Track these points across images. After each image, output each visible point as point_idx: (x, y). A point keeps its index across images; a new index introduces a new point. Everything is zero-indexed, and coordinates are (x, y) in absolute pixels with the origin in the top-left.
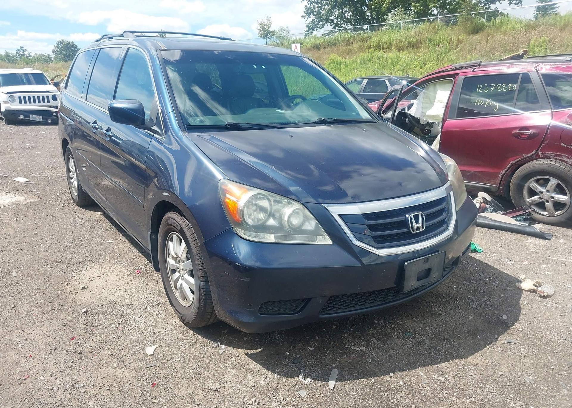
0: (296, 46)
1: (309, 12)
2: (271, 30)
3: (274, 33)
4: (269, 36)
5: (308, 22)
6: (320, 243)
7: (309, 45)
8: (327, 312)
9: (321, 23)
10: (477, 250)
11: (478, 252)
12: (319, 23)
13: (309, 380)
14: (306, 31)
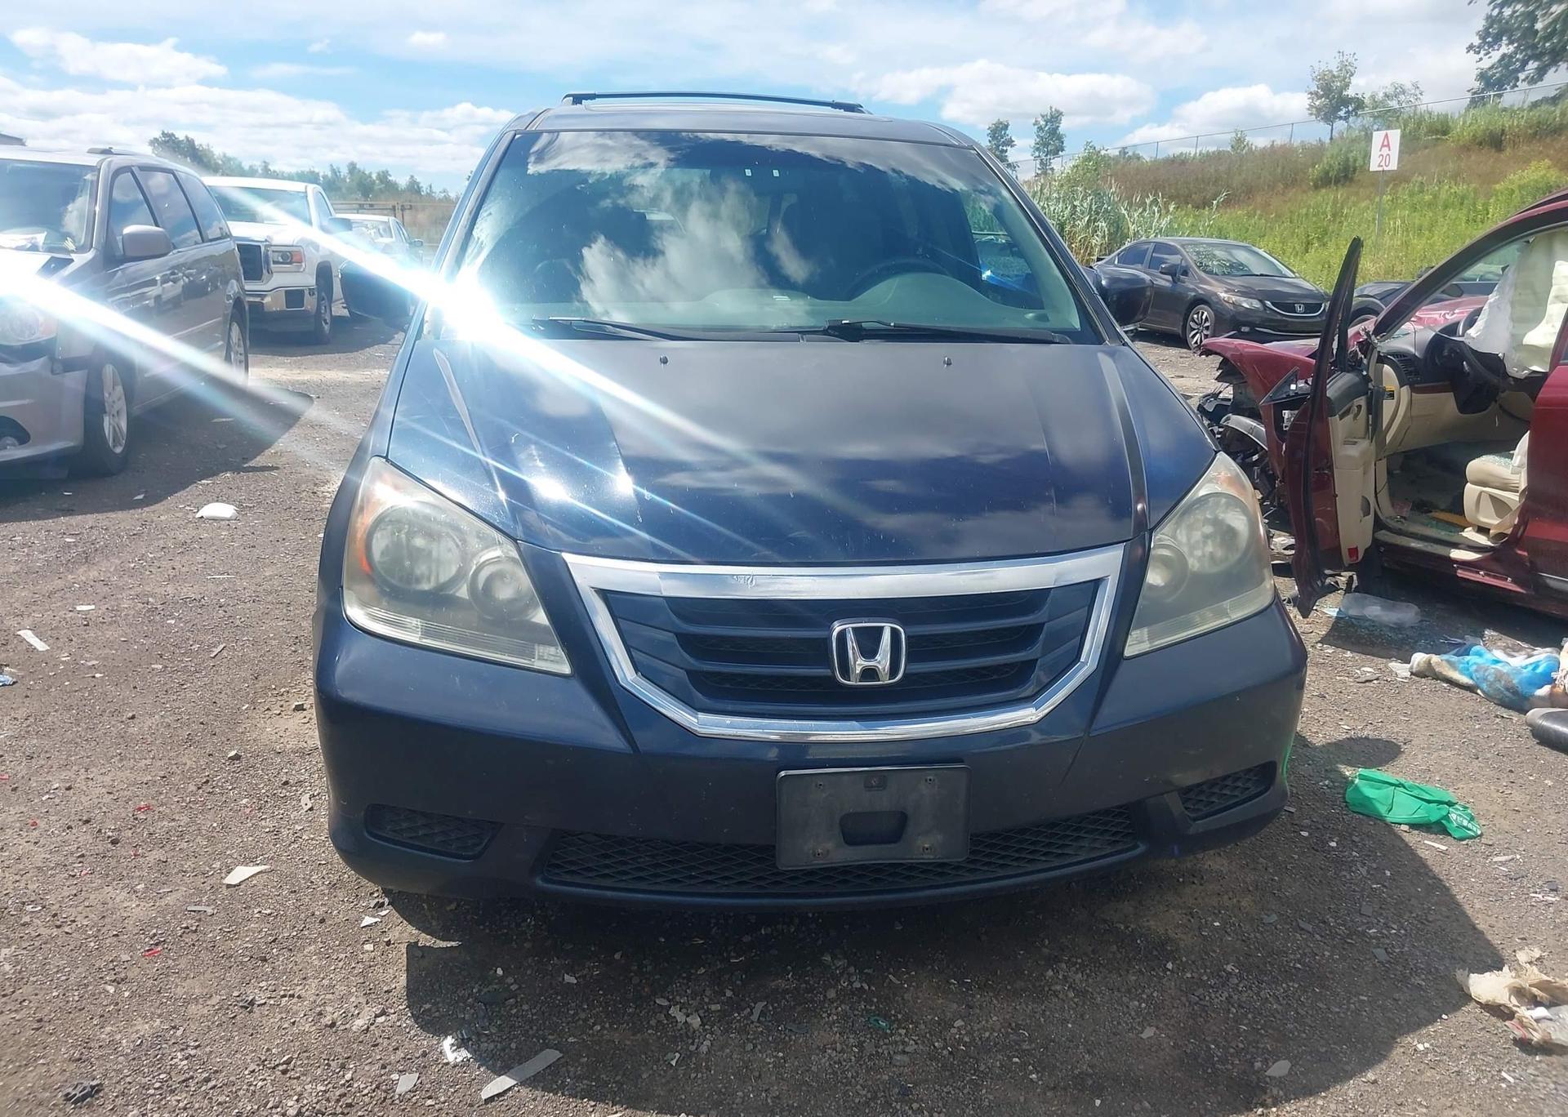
0: (1387, 135)
1: (1494, 32)
2: (1350, 92)
3: (1359, 104)
4: (1342, 113)
5: (1487, 63)
6: (538, 665)
7: (1467, 135)
8: (568, 877)
9: (1532, 65)
10: (1451, 827)
11: (1450, 835)
12: (1524, 63)
13: (464, 1054)
14: (1475, 93)
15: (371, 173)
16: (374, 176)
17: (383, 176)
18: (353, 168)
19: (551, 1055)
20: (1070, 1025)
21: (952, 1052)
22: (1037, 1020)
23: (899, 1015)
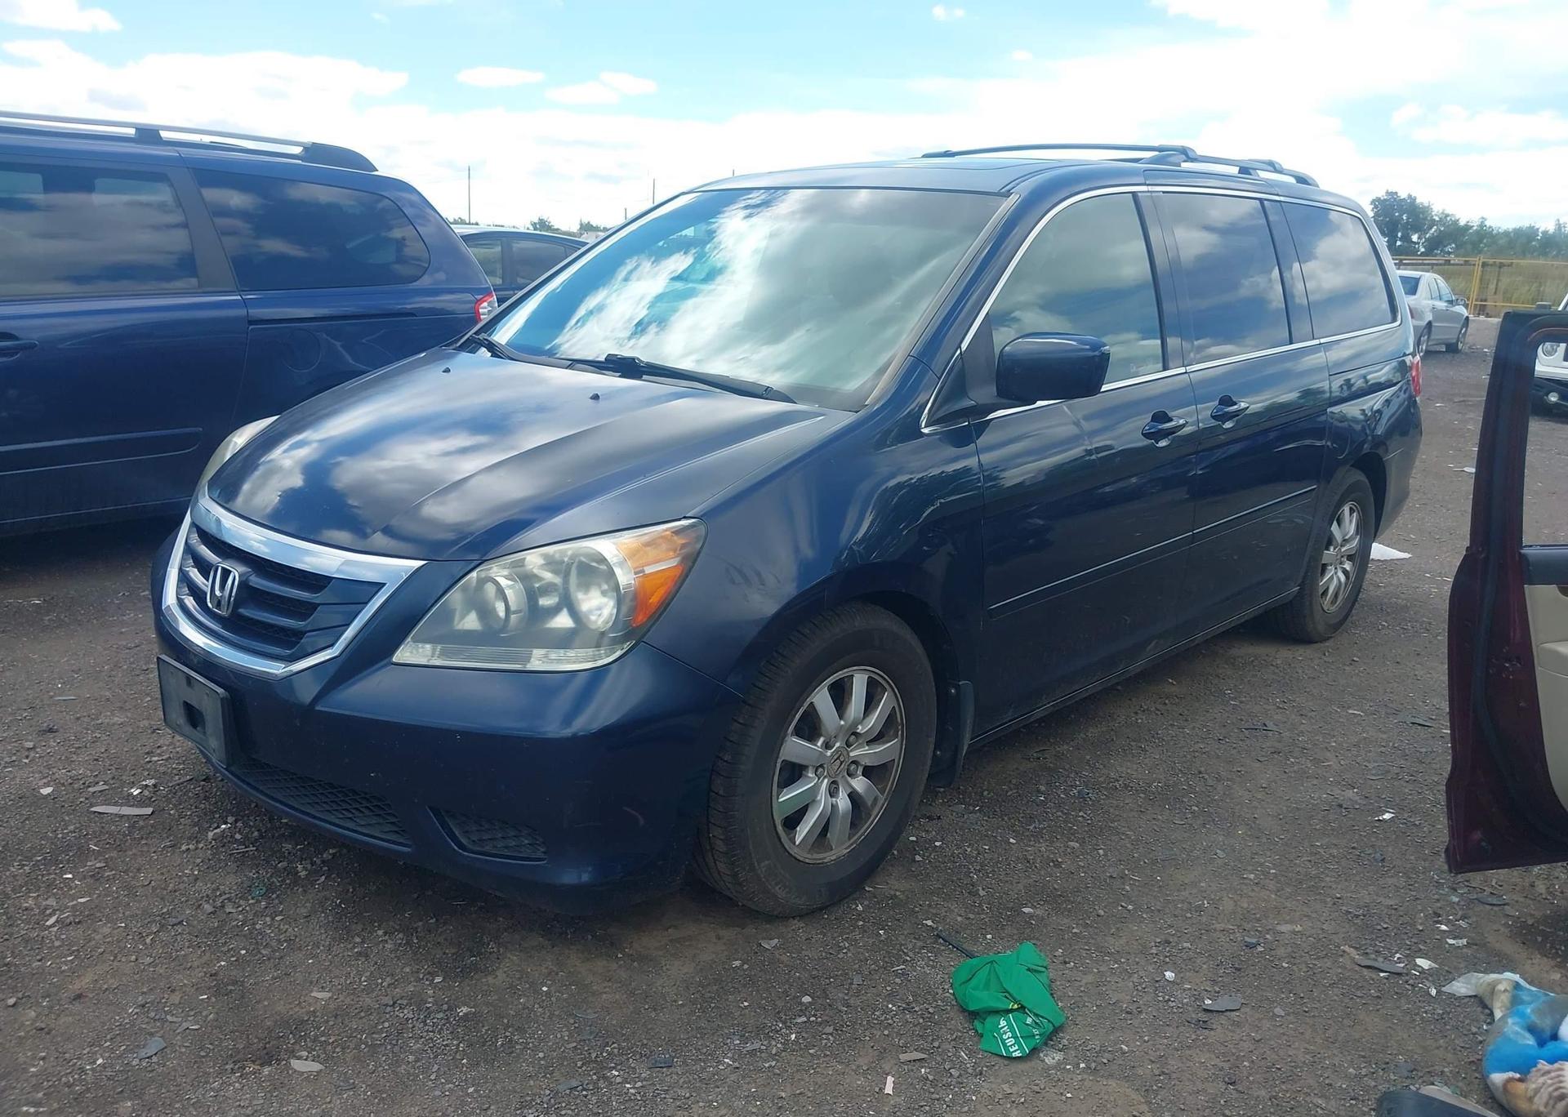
19: (149, 811)
20: (310, 961)
21: (238, 926)
22: (307, 946)
23: (274, 896)
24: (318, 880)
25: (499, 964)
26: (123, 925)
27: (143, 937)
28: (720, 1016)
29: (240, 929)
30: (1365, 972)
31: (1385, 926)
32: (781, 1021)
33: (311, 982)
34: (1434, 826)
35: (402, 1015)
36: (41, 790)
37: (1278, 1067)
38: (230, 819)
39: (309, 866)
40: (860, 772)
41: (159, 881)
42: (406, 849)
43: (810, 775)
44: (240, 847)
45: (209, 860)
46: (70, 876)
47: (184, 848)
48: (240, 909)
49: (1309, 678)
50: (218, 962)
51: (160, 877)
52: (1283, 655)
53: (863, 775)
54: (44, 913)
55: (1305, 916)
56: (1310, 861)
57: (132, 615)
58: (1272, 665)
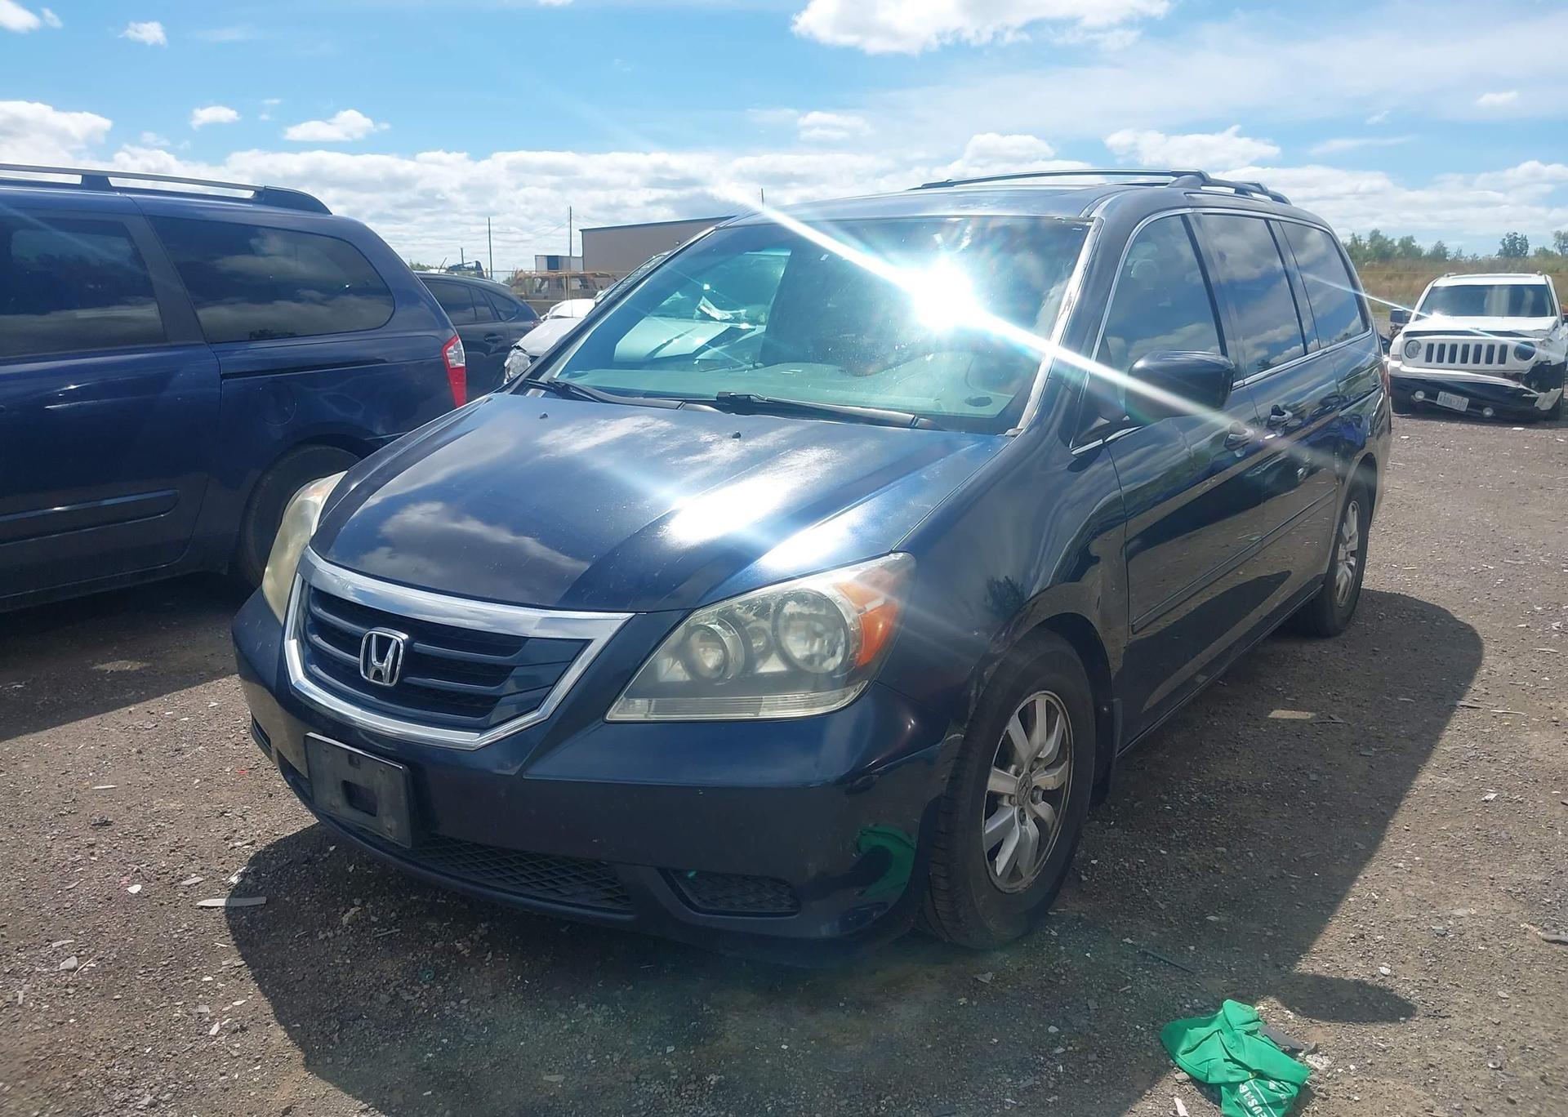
15: (1393, 240)
16: (1396, 244)
17: (1407, 244)
18: (1375, 235)
19: (263, 900)
20: (522, 1044)
21: (425, 1014)
22: (511, 1027)
23: (446, 978)
24: (486, 957)
25: (724, 1025)
26: (298, 1025)
27: (327, 1036)
28: (976, 1055)
29: (428, 1017)
30: (1555, 947)
31: (1549, 901)
32: (1040, 1054)
33: (536, 1066)
34: (1535, 802)
35: (651, 1090)
36: (129, 889)
37: (1531, 1046)
38: (357, 901)
39: (469, 943)
40: (1040, 797)
41: (313, 974)
42: (627, 917)
43: (1005, 804)
44: (382, 930)
45: (356, 947)
46: (210, 978)
47: (321, 936)
48: (418, 995)
49: (1344, 670)
50: (424, 1055)
51: (312, 970)
52: (1309, 650)
53: (1043, 800)
54: (203, 1023)
55: (1473, 899)
56: (1446, 845)
57: (133, 693)
58: (1304, 660)
